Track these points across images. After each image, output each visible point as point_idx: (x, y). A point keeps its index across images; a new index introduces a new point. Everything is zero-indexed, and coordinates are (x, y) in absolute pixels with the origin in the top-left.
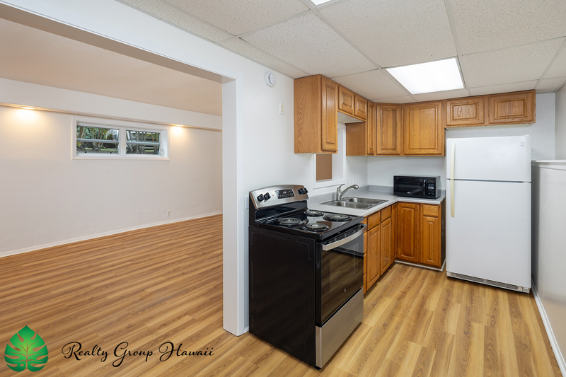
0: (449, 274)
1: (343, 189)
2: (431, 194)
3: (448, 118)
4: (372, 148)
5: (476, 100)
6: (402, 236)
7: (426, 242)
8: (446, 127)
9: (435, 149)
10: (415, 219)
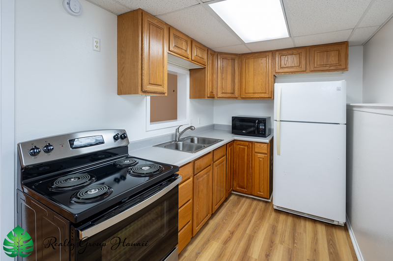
0: (275, 207)
1: (181, 130)
2: (263, 133)
3: (277, 66)
4: (212, 92)
5: (300, 51)
6: (237, 171)
7: (257, 176)
8: (275, 74)
9: (266, 93)
10: (248, 155)
